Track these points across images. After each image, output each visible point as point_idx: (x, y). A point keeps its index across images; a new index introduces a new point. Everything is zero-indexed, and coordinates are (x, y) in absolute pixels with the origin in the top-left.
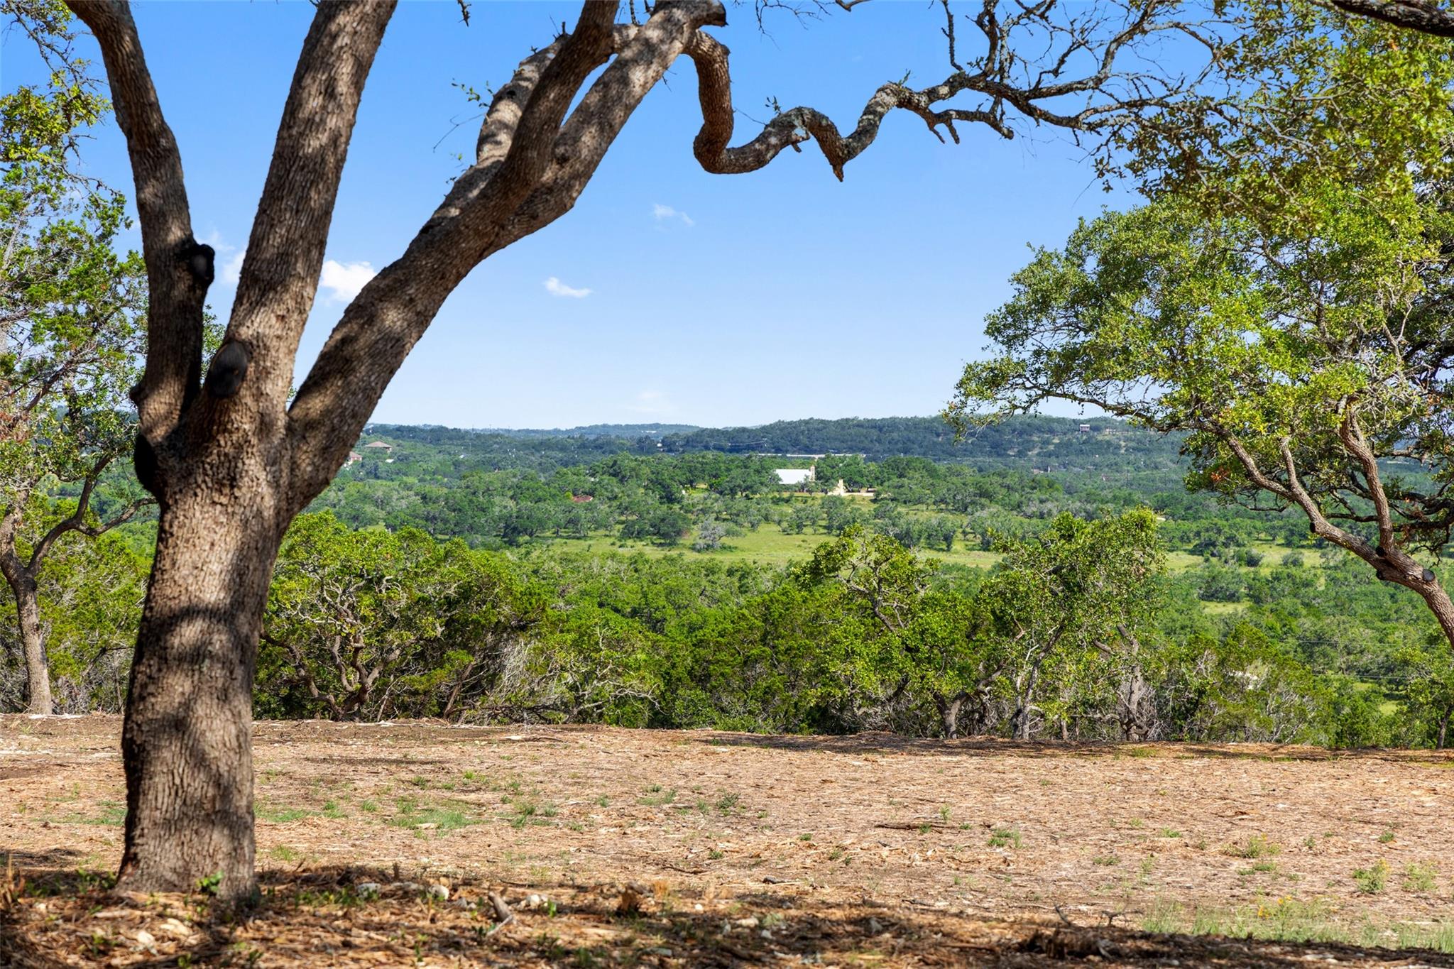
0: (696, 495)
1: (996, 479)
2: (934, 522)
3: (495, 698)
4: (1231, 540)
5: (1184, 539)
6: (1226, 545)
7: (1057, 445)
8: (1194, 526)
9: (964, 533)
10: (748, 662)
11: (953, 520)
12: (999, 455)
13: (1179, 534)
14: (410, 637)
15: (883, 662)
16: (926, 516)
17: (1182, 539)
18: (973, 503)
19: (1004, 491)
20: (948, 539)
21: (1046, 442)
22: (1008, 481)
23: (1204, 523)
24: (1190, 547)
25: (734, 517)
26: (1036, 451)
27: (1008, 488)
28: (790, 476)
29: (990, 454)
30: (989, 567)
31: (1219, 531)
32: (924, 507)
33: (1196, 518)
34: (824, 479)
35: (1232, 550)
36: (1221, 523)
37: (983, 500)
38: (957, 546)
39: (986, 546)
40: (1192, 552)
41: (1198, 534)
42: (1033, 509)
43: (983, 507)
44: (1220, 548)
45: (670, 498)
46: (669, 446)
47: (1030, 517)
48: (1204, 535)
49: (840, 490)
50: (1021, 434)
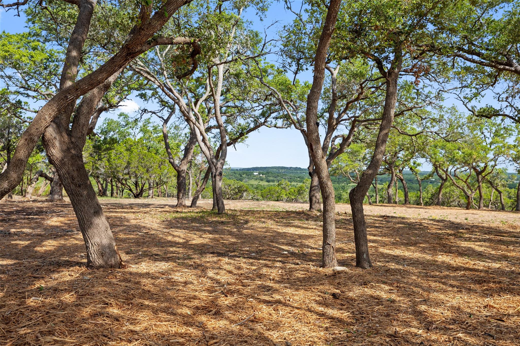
0: (244, 176)
3: (243, 198)
10: (268, 195)
11: (275, 179)
14: (234, 192)
15: (286, 195)
16: (271, 178)
25: (249, 178)
28: (255, 174)
34: (259, 174)
45: (241, 176)
46: (240, 170)
49: (261, 175)
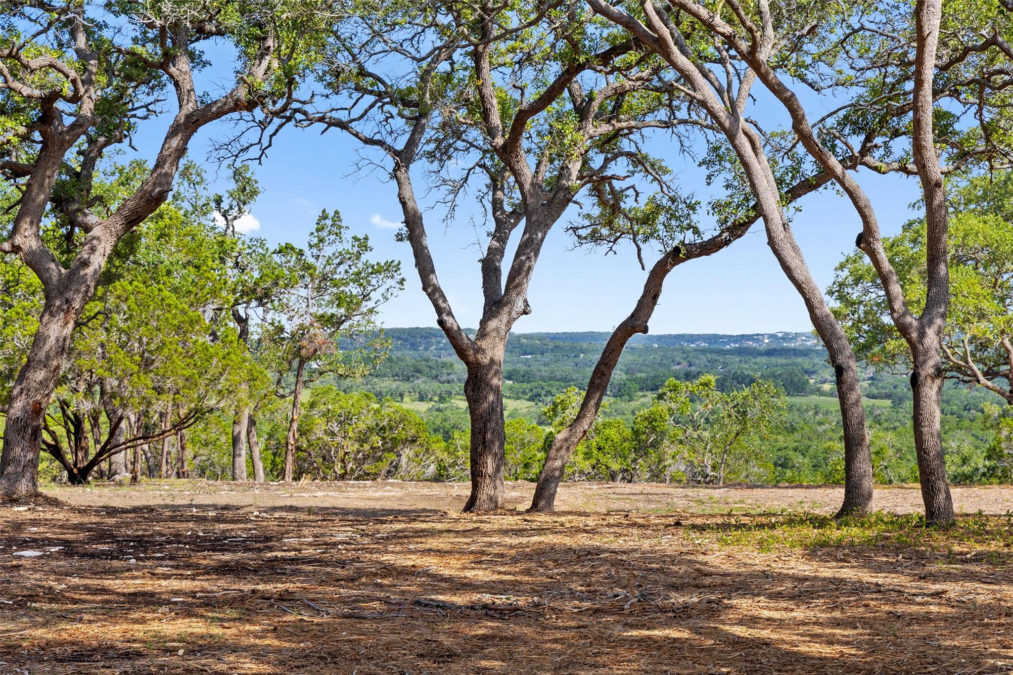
1: (423, 363)
2: (394, 386)
4: (549, 393)
5: (524, 393)
6: (546, 396)
7: (444, 344)
8: (529, 386)
9: (409, 392)
11: (404, 386)
12: (414, 350)
13: (521, 390)
16: (389, 383)
17: (523, 393)
18: (413, 376)
19: (428, 369)
20: (401, 395)
21: (439, 342)
22: (430, 364)
23: (535, 384)
24: (528, 397)
26: (434, 347)
27: (430, 367)
29: (410, 349)
30: (424, 410)
31: (542, 388)
32: (386, 379)
33: (529, 382)
35: (549, 399)
36: (543, 383)
37: (418, 374)
38: (406, 399)
39: (422, 399)
40: (528, 400)
41: (531, 390)
42: (444, 378)
43: (418, 378)
44: (543, 397)
47: (442, 383)
48: (535, 391)
50: (425, 338)
